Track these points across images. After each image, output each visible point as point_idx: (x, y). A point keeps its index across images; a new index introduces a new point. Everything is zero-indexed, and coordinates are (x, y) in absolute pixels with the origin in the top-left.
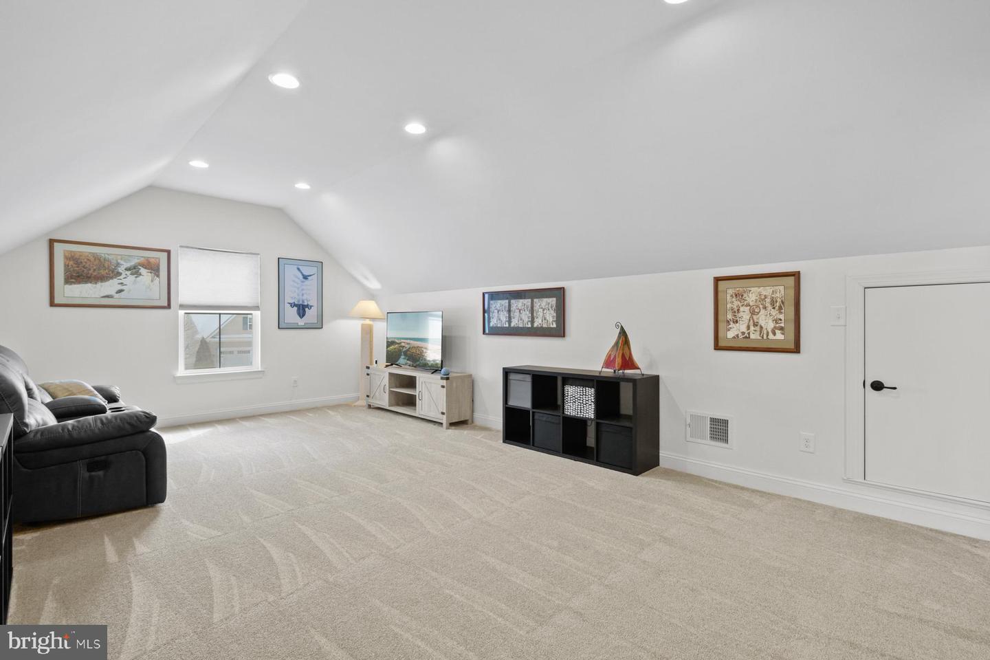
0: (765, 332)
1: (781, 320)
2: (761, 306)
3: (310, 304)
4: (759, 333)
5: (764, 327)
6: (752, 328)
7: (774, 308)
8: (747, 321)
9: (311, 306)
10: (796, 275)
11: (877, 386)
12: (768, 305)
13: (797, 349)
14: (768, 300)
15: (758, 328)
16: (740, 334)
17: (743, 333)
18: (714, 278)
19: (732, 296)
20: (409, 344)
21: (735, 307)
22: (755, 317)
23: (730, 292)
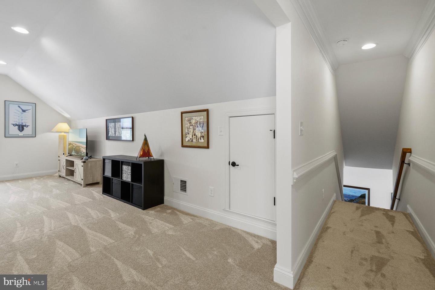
0: (198, 138)
1: (203, 132)
2: (196, 126)
3: (27, 124)
4: (196, 139)
5: (197, 136)
6: (194, 136)
7: (200, 127)
8: (192, 133)
9: (28, 126)
10: (207, 111)
11: (234, 164)
12: (198, 125)
13: (208, 147)
14: (198, 123)
15: (195, 137)
16: (190, 139)
17: (191, 139)
18: (181, 112)
19: (187, 121)
20: (76, 144)
21: (188, 126)
22: (194, 131)
23: (186, 119)
